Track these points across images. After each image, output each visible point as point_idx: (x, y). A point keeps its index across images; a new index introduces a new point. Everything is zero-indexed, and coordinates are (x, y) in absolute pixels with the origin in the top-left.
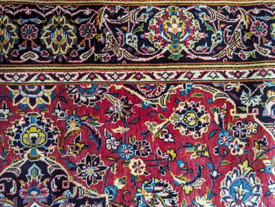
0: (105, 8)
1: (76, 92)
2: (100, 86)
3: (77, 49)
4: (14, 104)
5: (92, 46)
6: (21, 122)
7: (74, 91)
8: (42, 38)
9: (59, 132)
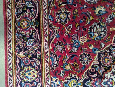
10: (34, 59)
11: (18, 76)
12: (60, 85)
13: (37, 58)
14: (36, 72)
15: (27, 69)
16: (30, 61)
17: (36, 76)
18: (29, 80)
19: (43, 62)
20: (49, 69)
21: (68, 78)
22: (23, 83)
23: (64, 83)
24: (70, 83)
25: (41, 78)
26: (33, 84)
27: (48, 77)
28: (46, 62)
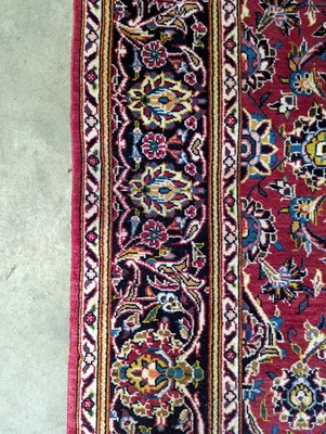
0: (118, 24)
1: (253, 77)
2: (244, 41)
3: (183, 73)
4: (269, 174)
5: (181, 51)
6: (297, 166)
7: (251, 80)
8: (163, 126)
9: (316, 107)
10: (183, 48)
11: (119, 103)
12: (274, 147)
13: (191, 46)
14: (188, 94)
15: (152, 83)
16: (167, 54)
17: (189, 108)
18: (160, 120)
19: (215, 60)
20: (236, 87)
21: (307, 123)
22: (137, 130)
23: (289, 139)
24: (311, 142)
25: (205, 117)
26: (175, 137)
27: (232, 115)
28: (226, 62)
